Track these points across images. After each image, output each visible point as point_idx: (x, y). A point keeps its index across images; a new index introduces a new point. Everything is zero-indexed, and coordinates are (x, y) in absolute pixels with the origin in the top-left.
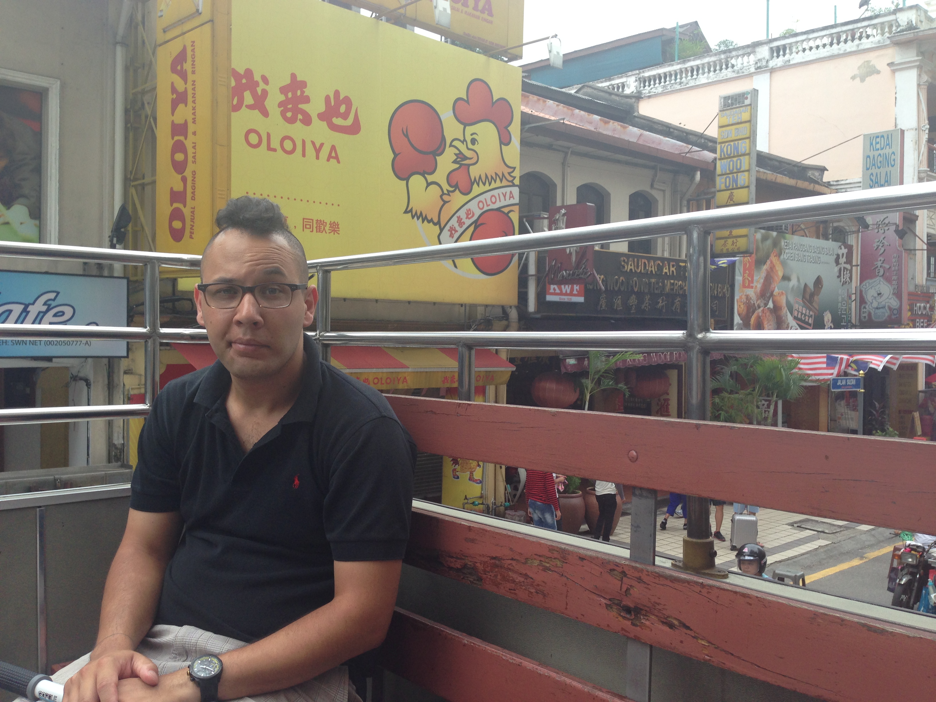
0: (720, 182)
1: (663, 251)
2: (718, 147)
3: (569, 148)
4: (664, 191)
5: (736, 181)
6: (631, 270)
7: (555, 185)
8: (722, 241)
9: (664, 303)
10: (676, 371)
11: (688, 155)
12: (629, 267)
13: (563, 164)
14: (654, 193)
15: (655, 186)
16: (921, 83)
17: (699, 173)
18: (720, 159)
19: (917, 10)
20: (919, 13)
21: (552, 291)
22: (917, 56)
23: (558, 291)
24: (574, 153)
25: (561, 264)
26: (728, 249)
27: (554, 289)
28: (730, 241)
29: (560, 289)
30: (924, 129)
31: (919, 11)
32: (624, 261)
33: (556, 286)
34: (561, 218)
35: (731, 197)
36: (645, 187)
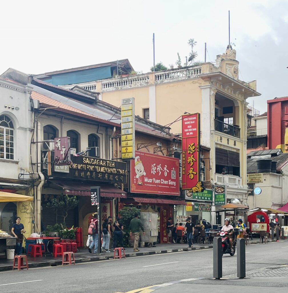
0: (123, 132)
1: (103, 157)
2: (122, 118)
3: (63, 117)
4: (102, 134)
5: (128, 132)
6: (87, 163)
7: (58, 130)
8: (124, 154)
9: (101, 176)
10: (109, 204)
11: (110, 121)
12: (87, 162)
13: (61, 122)
14: (98, 135)
15: (98, 132)
16: (211, 95)
17: (115, 128)
18: (122, 123)
19: (209, 64)
20: (210, 66)
21: (56, 168)
22: (210, 84)
23: (59, 168)
24: (65, 118)
25: (59, 158)
26: (126, 157)
27: (57, 167)
28: (127, 154)
29: (60, 168)
30: (212, 113)
31: (210, 65)
32: (84, 159)
33: (58, 166)
34: (59, 142)
35: (126, 138)
36: (95, 132)
